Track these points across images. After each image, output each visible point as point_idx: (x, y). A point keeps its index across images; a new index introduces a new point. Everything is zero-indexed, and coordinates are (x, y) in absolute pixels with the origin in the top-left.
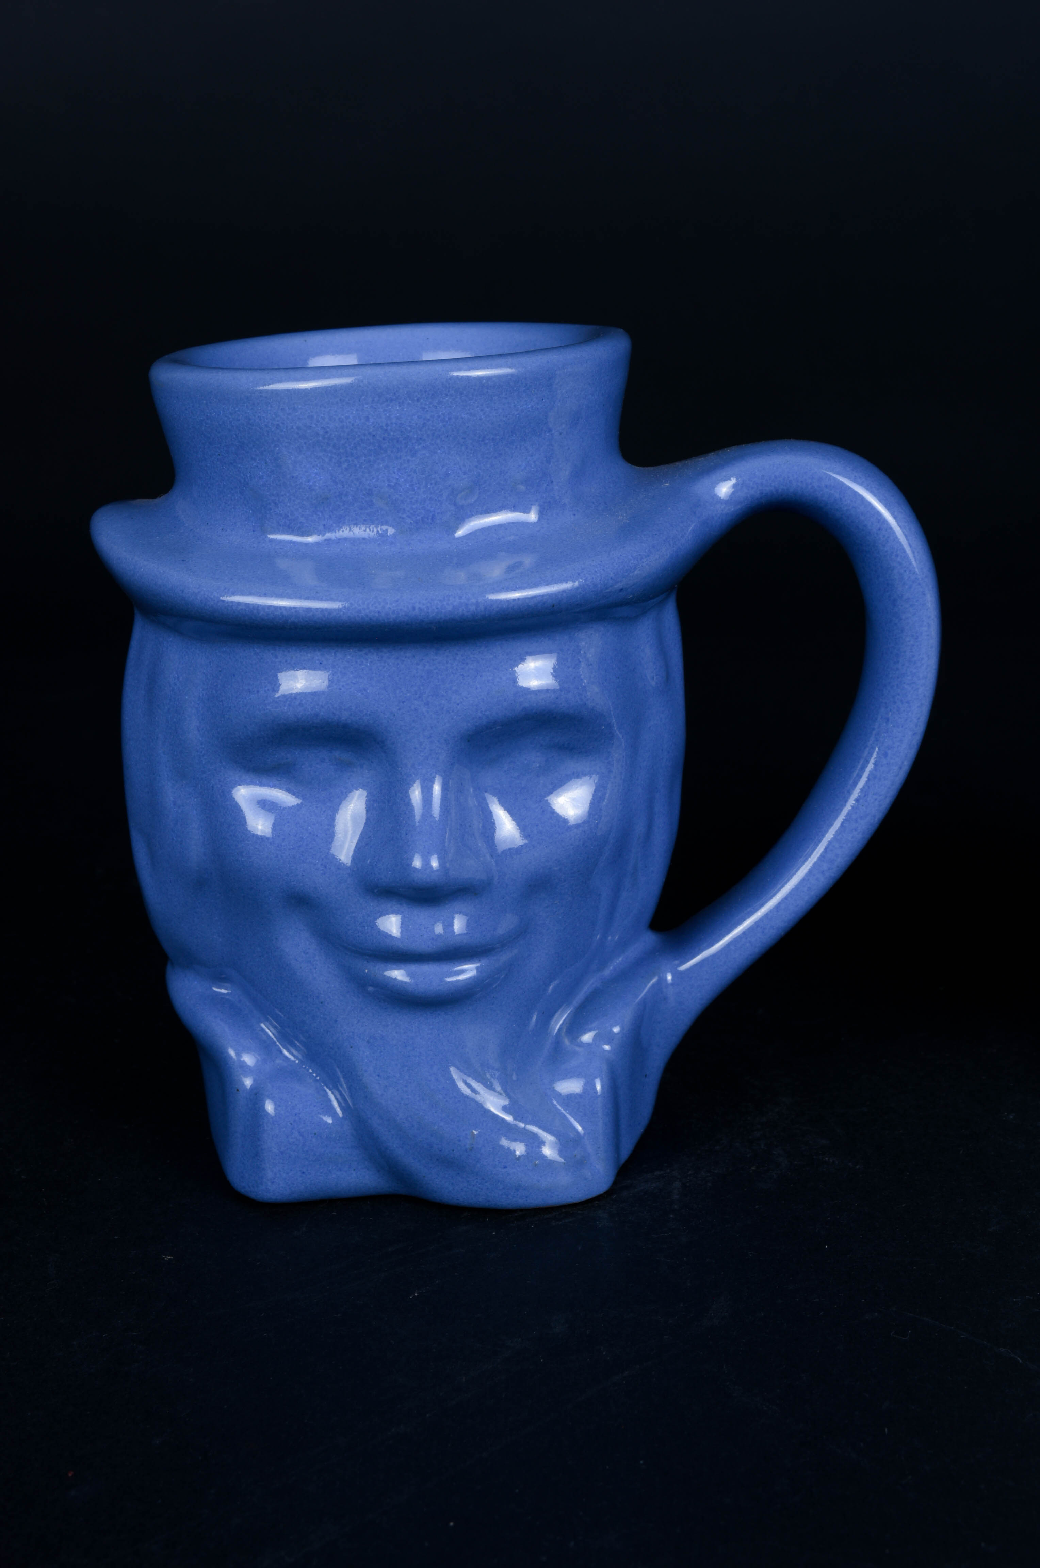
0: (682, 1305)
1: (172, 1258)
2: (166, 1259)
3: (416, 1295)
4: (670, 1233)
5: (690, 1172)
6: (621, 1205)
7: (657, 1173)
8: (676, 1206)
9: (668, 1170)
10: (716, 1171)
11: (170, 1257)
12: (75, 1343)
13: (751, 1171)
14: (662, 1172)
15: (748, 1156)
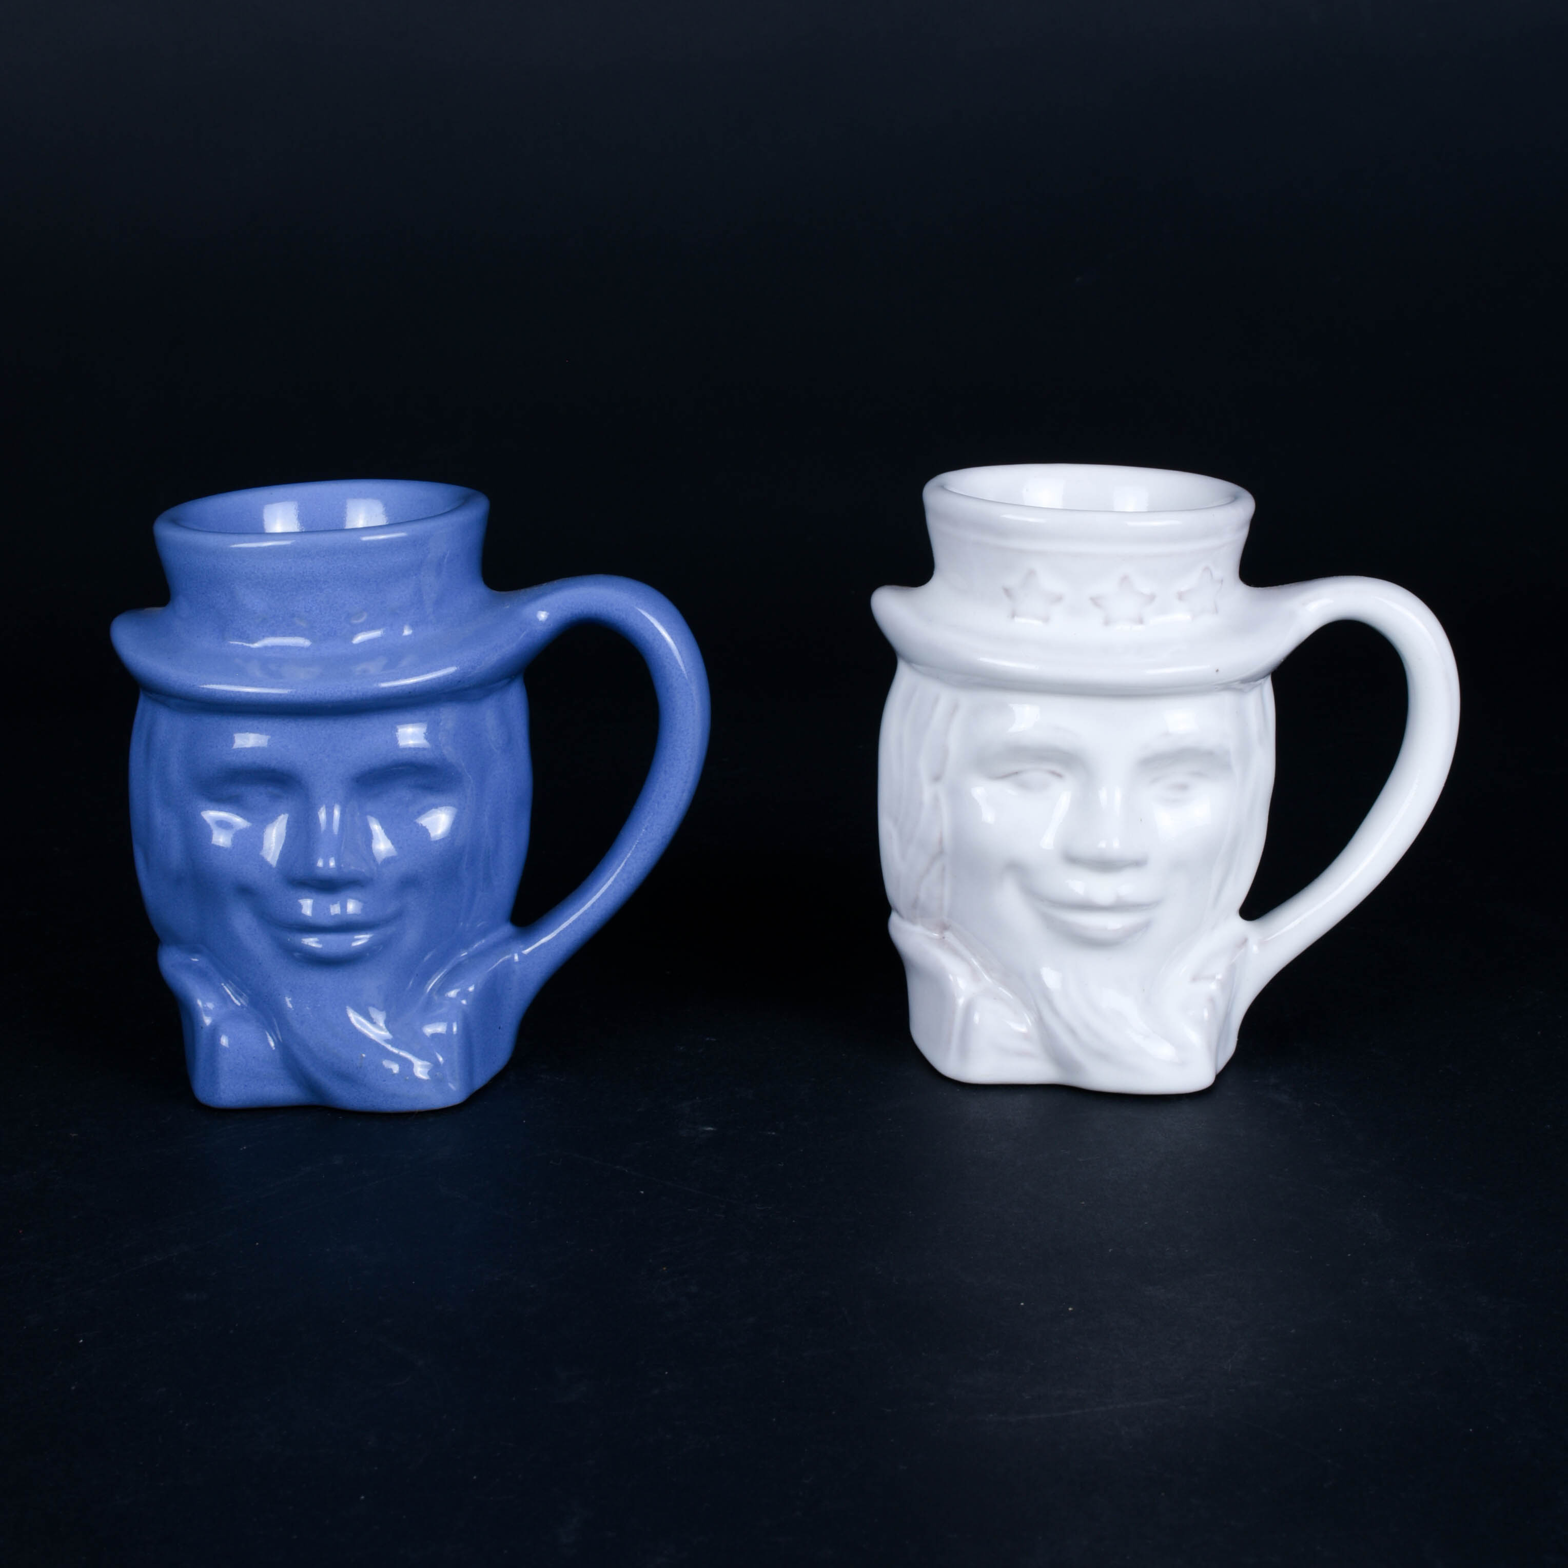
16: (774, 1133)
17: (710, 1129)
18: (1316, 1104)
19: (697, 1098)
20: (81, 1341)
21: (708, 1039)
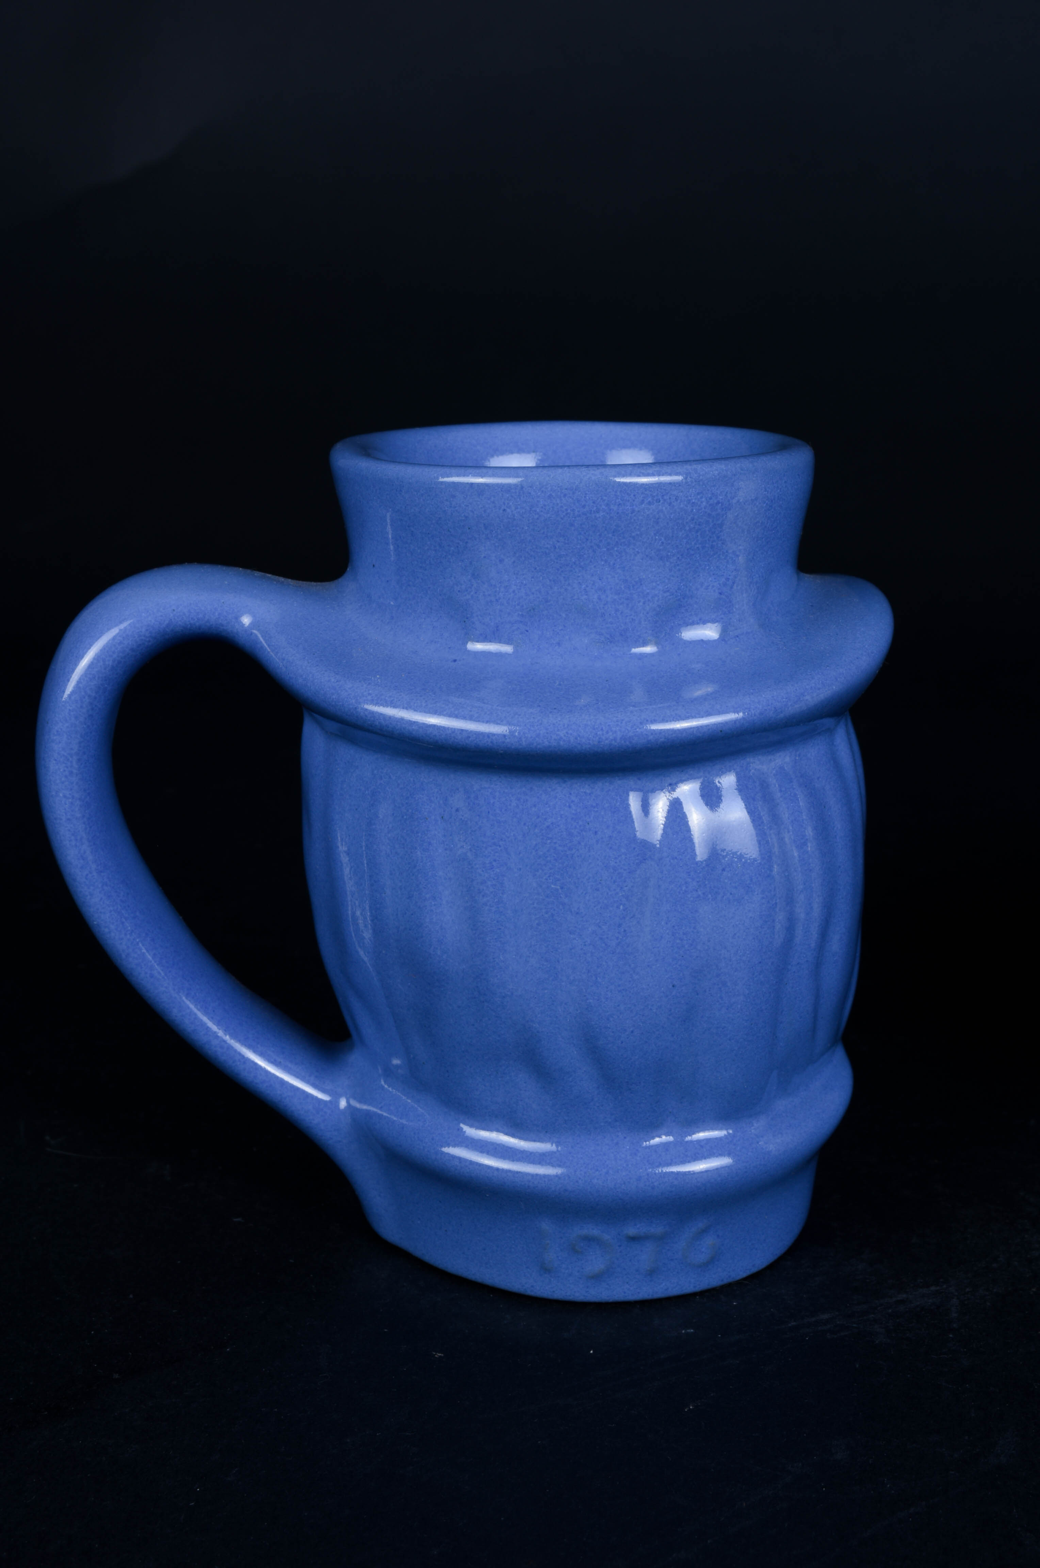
0: (967, 1437)
1: (442, 1355)
2: (436, 1356)
3: (691, 1407)
4: (951, 1356)
5: (968, 1290)
6: (898, 1320)
7: (933, 1288)
8: (955, 1325)
9: (945, 1286)
10: (995, 1290)
11: (440, 1355)
12: (348, 1441)
13: (1032, 1293)
14: (938, 1288)
15: (1028, 1276)
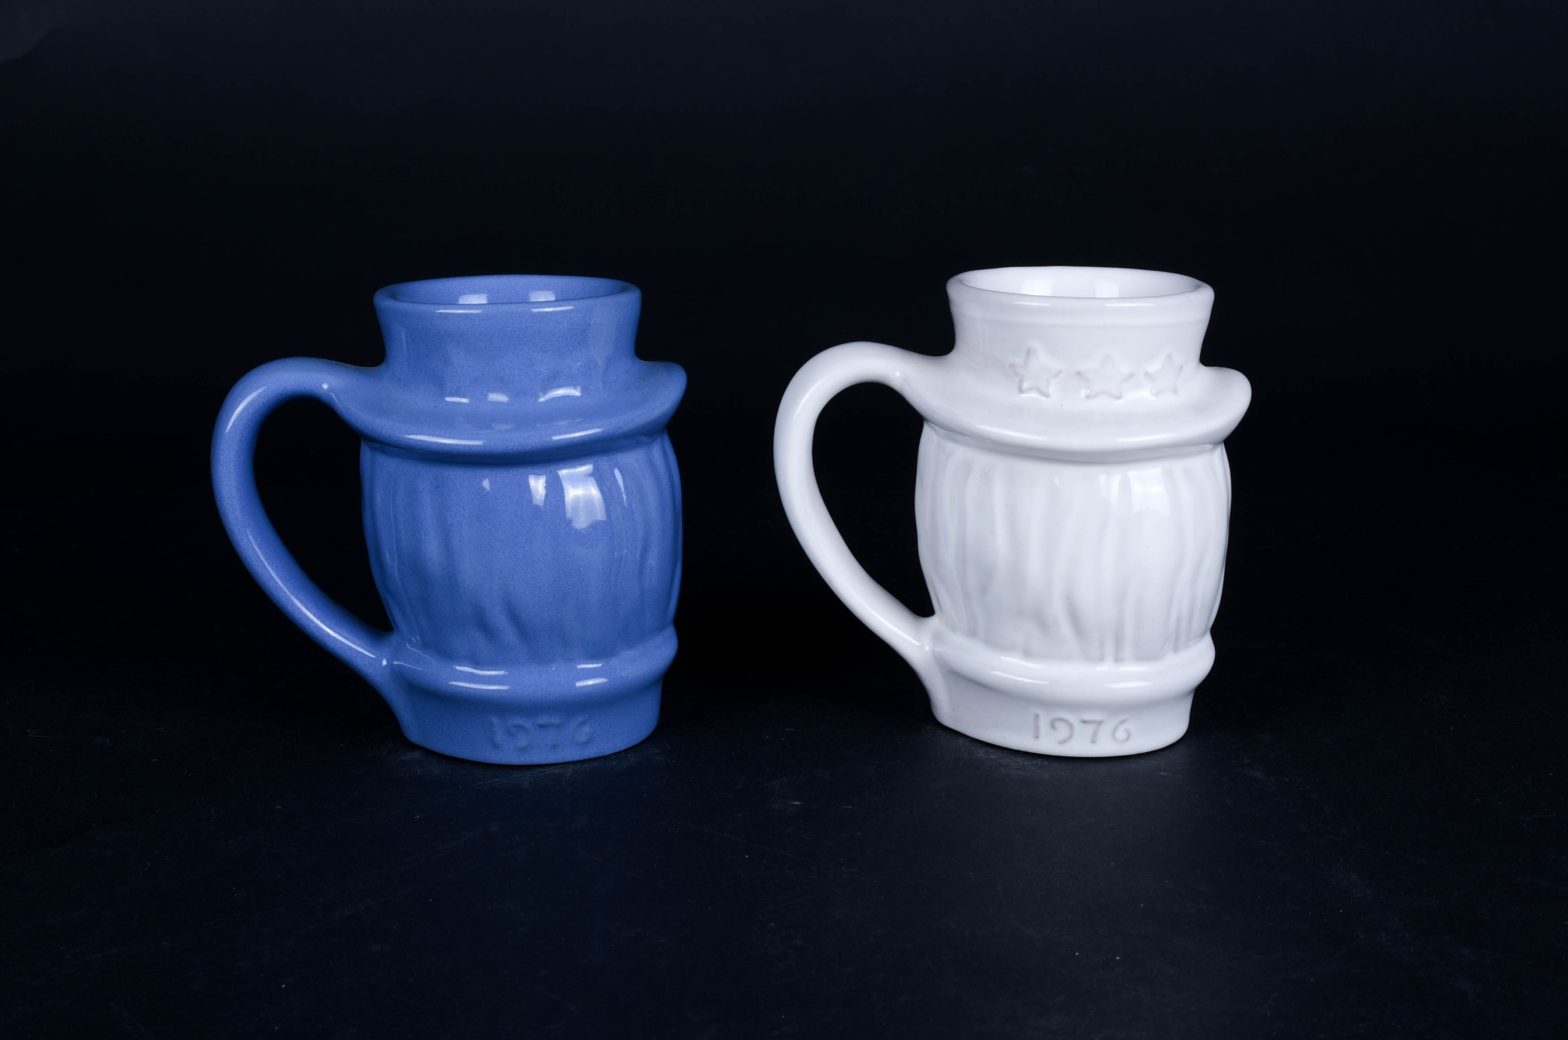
16: (850, 807)
17: (797, 803)
18: (1285, 779)
19: (784, 777)
20: (284, 986)
21: (788, 729)
